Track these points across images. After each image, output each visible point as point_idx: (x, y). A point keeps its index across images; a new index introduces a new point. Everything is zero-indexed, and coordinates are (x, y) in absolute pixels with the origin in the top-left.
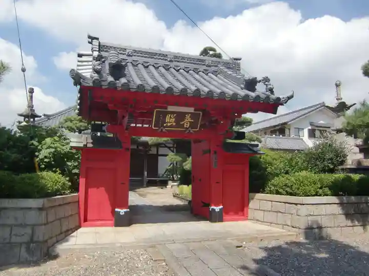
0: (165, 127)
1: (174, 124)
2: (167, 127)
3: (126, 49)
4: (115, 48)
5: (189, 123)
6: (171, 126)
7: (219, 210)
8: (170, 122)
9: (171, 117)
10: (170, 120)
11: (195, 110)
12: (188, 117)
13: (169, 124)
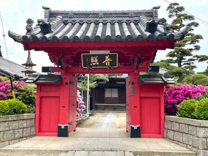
0: (91, 66)
1: (98, 63)
2: (93, 66)
3: (68, 14)
4: (61, 14)
5: (109, 62)
6: (96, 65)
7: (136, 128)
8: (94, 63)
9: (94, 59)
10: (94, 61)
11: (110, 52)
12: (107, 57)
13: (94, 64)
